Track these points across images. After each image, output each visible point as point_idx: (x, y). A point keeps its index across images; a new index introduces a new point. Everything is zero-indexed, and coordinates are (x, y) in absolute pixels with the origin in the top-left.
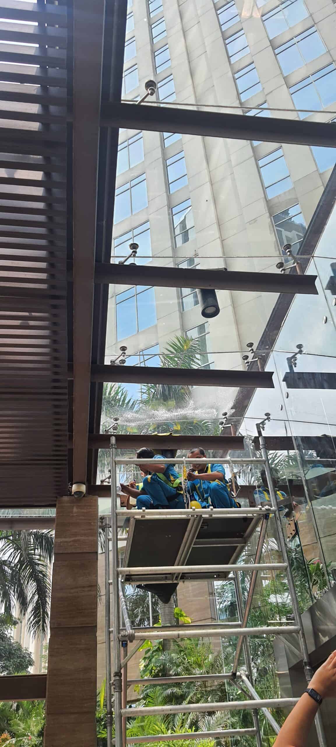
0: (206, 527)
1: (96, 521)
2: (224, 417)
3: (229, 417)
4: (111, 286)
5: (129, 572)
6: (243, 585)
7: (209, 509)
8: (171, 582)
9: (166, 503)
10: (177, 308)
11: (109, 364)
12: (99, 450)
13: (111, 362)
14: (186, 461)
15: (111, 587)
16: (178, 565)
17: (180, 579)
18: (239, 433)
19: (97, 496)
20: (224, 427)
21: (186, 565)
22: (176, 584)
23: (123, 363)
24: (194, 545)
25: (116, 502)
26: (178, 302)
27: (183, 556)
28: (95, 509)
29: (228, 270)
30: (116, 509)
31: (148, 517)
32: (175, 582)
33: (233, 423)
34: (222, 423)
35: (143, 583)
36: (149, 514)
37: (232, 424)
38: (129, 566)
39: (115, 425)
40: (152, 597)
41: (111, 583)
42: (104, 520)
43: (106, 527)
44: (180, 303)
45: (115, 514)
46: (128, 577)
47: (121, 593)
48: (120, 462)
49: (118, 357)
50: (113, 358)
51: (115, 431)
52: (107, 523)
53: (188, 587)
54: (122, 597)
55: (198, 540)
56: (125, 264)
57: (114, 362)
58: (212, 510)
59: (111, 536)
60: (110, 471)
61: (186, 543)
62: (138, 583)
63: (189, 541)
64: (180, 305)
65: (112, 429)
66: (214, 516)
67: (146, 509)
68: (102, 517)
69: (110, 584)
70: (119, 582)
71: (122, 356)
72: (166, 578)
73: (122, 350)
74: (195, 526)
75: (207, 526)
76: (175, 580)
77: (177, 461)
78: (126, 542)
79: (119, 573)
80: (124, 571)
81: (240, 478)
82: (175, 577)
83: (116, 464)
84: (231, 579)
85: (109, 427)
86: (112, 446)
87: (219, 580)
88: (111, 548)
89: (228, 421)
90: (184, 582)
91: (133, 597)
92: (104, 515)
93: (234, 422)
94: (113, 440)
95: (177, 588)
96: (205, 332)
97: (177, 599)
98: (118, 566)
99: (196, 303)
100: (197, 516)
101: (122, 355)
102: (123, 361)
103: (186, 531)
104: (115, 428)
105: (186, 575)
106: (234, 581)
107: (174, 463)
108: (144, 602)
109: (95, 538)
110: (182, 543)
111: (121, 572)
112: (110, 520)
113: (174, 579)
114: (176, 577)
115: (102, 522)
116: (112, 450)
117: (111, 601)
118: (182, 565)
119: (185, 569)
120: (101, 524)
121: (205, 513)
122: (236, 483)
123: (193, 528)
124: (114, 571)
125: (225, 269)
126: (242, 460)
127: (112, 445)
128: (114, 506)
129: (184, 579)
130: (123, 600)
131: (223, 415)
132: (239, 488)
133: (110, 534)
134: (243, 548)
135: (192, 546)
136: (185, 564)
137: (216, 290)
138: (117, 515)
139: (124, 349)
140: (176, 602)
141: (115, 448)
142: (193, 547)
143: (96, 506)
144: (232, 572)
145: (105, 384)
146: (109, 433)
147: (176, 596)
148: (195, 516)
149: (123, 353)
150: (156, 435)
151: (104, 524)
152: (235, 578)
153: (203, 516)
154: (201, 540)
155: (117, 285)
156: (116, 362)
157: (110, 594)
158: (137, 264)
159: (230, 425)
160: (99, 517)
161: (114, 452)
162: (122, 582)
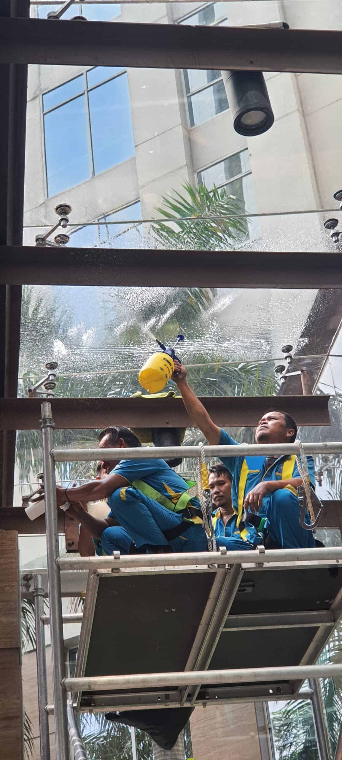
0: (249, 590)
1: (15, 584)
2: (286, 355)
3: (296, 355)
4: (32, 69)
5: (90, 686)
6: (329, 710)
7: (256, 552)
8: (178, 706)
9: (164, 541)
10: (178, 120)
11: (34, 244)
12: (18, 432)
13: (37, 240)
14: (206, 451)
15: (52, 720)
16: (192, 670)
17: (197, 699)
18: (319, 390)
19: (15, 531)
20: (285, 377)
21: (210, 669)
22: (189, 710)
23: (64, 243)
24: (225, 627)
25: (57, 541)
26: (180, 104)
27: (202, 652)
28: (12, 558)
29: (292, 27)
30: (58, 555)
31: (126, 571)
32: (187, 705)
33: (304, 369)
34: (281, 369)
35: (118, 710)
36: (127, 564)
37: (302, 371)
38: (87, 675)
39: (51, 378)
40: (139, 739)
41: (52, 711)
42: (31, 582)
43: (37, 596)
44: (184, 104)
45: (55, 567)
46: (86, 698)
47: (72, 731)
48: (64, 458)
49: (50, 228)
50: (42, 232)
51: (50, 391)
52: (40, 587)
53: (214, 718)
54: (75, 738)
55: (233, 617)
56: (62, 18)
57: (43, 239)
58: (262, 552)
59: (47, 613)
60: (41, 477)
61: (208, 624)
62: (109, 710)
63: (214, 619)
64: (185, 111)
65: (43, 386)
66: (266, 565)
67: (121, 554)
68: (27, 575)
69: (48, 713)
70: (69, 709)
71: (60, 227)
72: (167, 697)
73: (60, 214)
74: (226, 587)
75: (253, 586)
76: (187, 701)
77: (186, 451)
78: (79, 625)
79: (68, 689)
80: (78, 685)
81: (320, 485)
82: (186, 695)
83: (54, 461)
84: (305, 696)
85: (37, 382)
86: (45, 422)
87: (279, 699)
88: (48, 639)
89: (295, 364)
90: (205, 705)
91: (99, 742)
92: (31, 571)
93: (307, 365)
94: (47, 410)
95: (191, 719)
96: (240, 172)
97: (190, 742)
98: (64, 675)
99: (222, 105)
100: (231, 565)
101: (59, 224)
102: (64, 238)
103: (206, 598)
104: (50, 385)
105: (210, 690)
106: (312, 699)
107: (179, 455)
108: (121, 749)
109: (14, 620)
110: (199, 624)
111: (72, 687)
112: (44, 582)
113: (185, 699)
114: (189, 695)
115: (28, 586)
116: (46, 431)
117: (52, 748)
118: (202, 669)
119: (207, 678)
120: (24, 590)
121: (248, 559)
122: (313, 496)
123: (223, 593)
124: (56, 685)
125: (285, 25)
126: (326, 445)
127: (45, 420)
128: (53, 551)
129: (205, 699)
130: (77, 743)
131: (283, 351)
132: (320, 507)
133: (47, 610)
134: (328, 632)
135: (222, 629)
136: (207, 667)
137: (264, 73)
138: (59, 569)
139: (63, 210)
140: (188, 748)
141: (51, 427)
142: (222, 632)
143: (14, 552)
144: (306, 681)
145: (25, 288)
146: (39, 397)
147: (189, 736)
148: (227, 567)
149: (62, 220)
150: (139, 398)
151: (32, 589)
152: (312, 694)
153: (244, 565)
154: (240, 617)
155: (45, 68)
156: (48, 239)
157: (50, 736)
158: (89, 19)
159: (299, 372)
160: (22, 574)
161: (49, 436)
162: (74, 708)
